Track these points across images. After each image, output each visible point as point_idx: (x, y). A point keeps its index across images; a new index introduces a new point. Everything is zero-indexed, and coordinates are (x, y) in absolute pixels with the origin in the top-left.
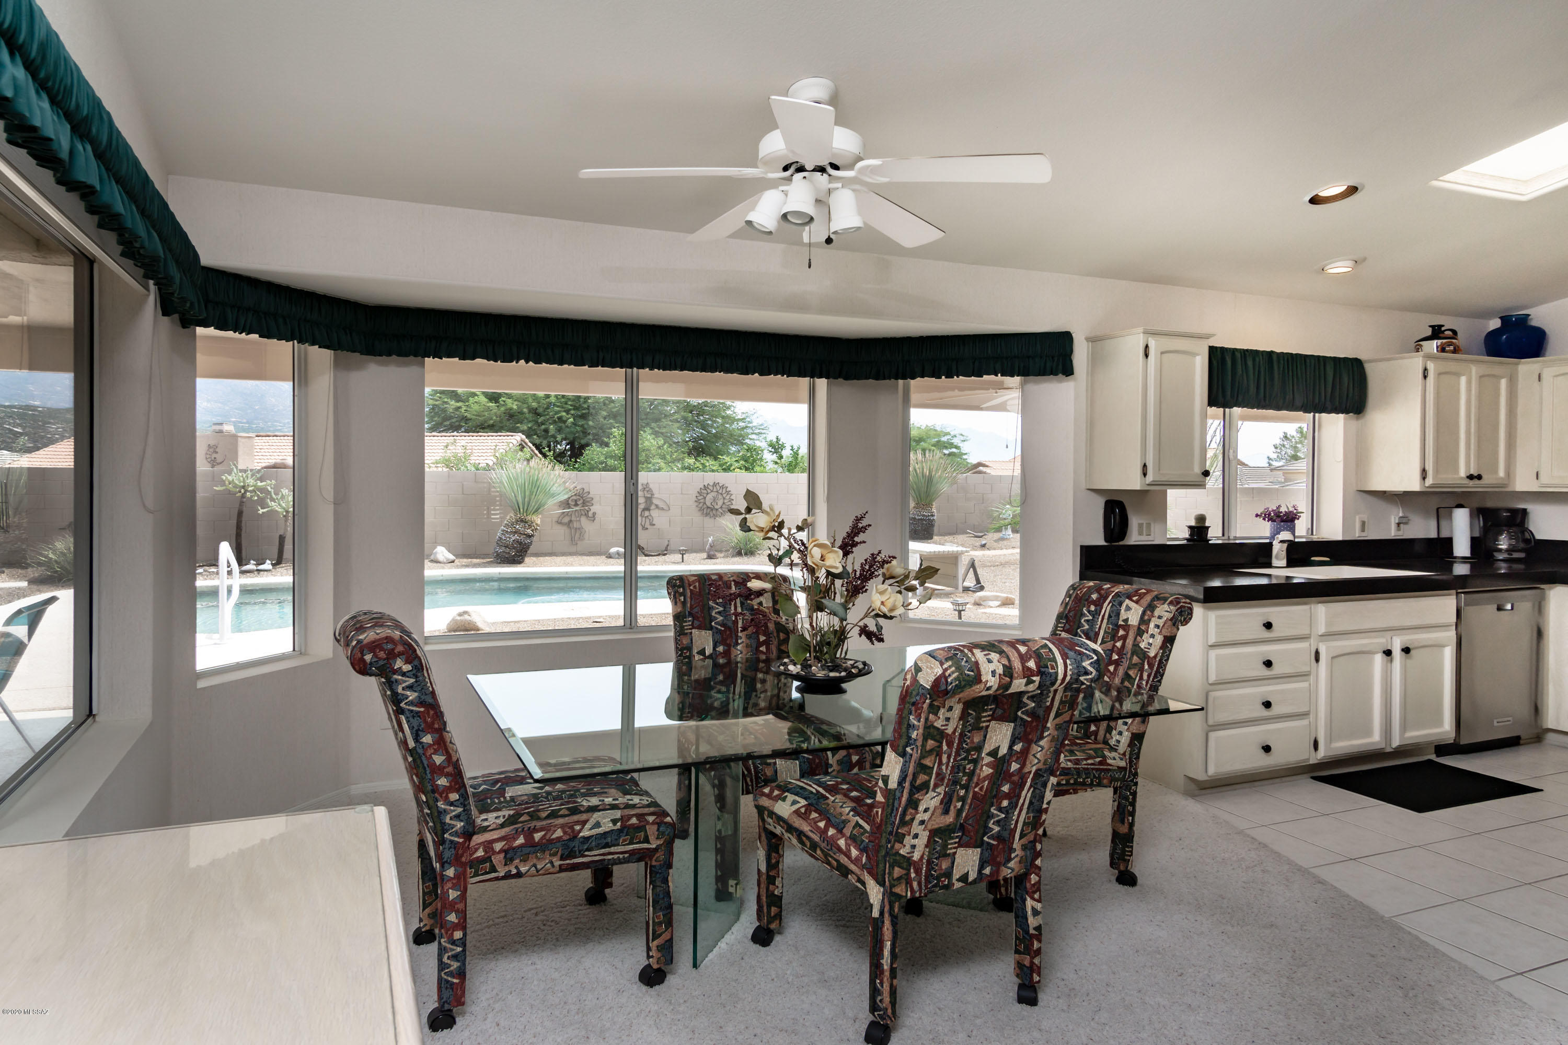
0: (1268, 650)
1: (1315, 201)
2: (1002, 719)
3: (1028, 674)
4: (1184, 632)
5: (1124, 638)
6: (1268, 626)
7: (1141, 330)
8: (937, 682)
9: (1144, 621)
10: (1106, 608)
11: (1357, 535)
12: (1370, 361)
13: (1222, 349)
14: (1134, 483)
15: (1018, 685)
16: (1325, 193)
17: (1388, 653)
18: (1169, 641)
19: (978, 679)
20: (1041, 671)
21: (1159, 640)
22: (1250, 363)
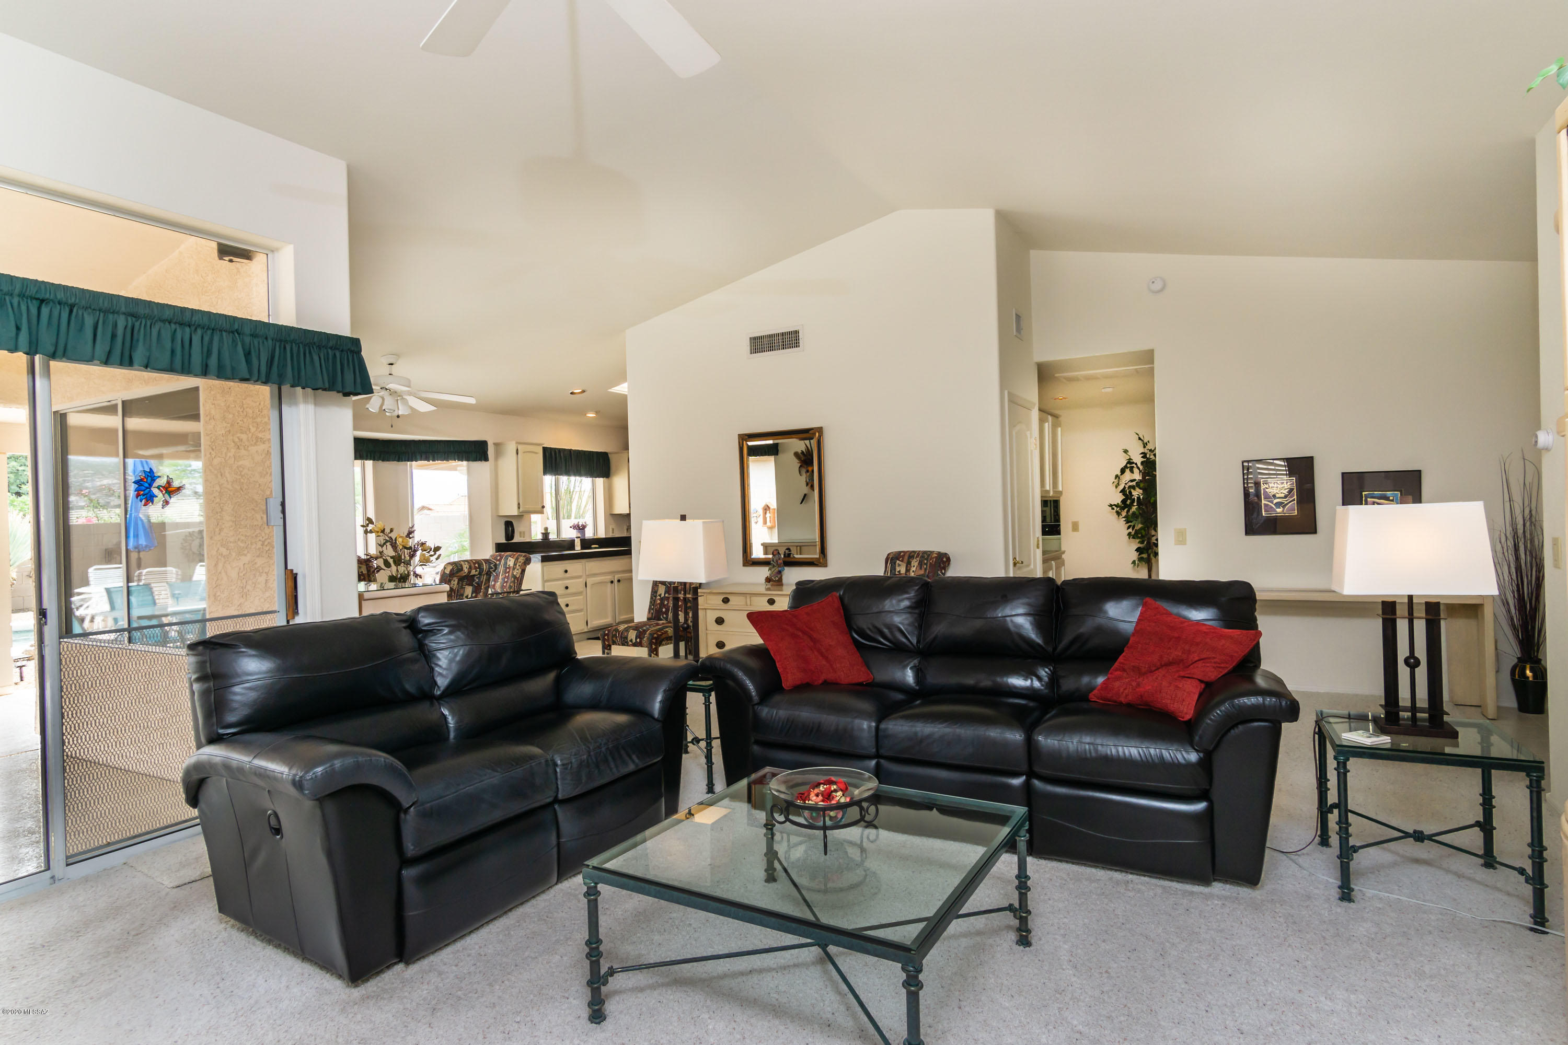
0: (567, 582)
1: (572, 393)
2: (469, 585)
3: (476, 568)
4: (528, 568)
5: (509, 572)
6: (566, 571)
7: (514, 442)
8: (451, 571)
9: (515, 564)
10: (503, 561)
11: (610, 535)
12: (611, 453)
13: (551, 449)
14: (515, 512)
15: (473, 572)
16: (575, 391)
17: (612, 582)
18: (523, 571)
19: (462, 569)
20: (479, 568)
21: (520, 570)
22: (562, 455)
